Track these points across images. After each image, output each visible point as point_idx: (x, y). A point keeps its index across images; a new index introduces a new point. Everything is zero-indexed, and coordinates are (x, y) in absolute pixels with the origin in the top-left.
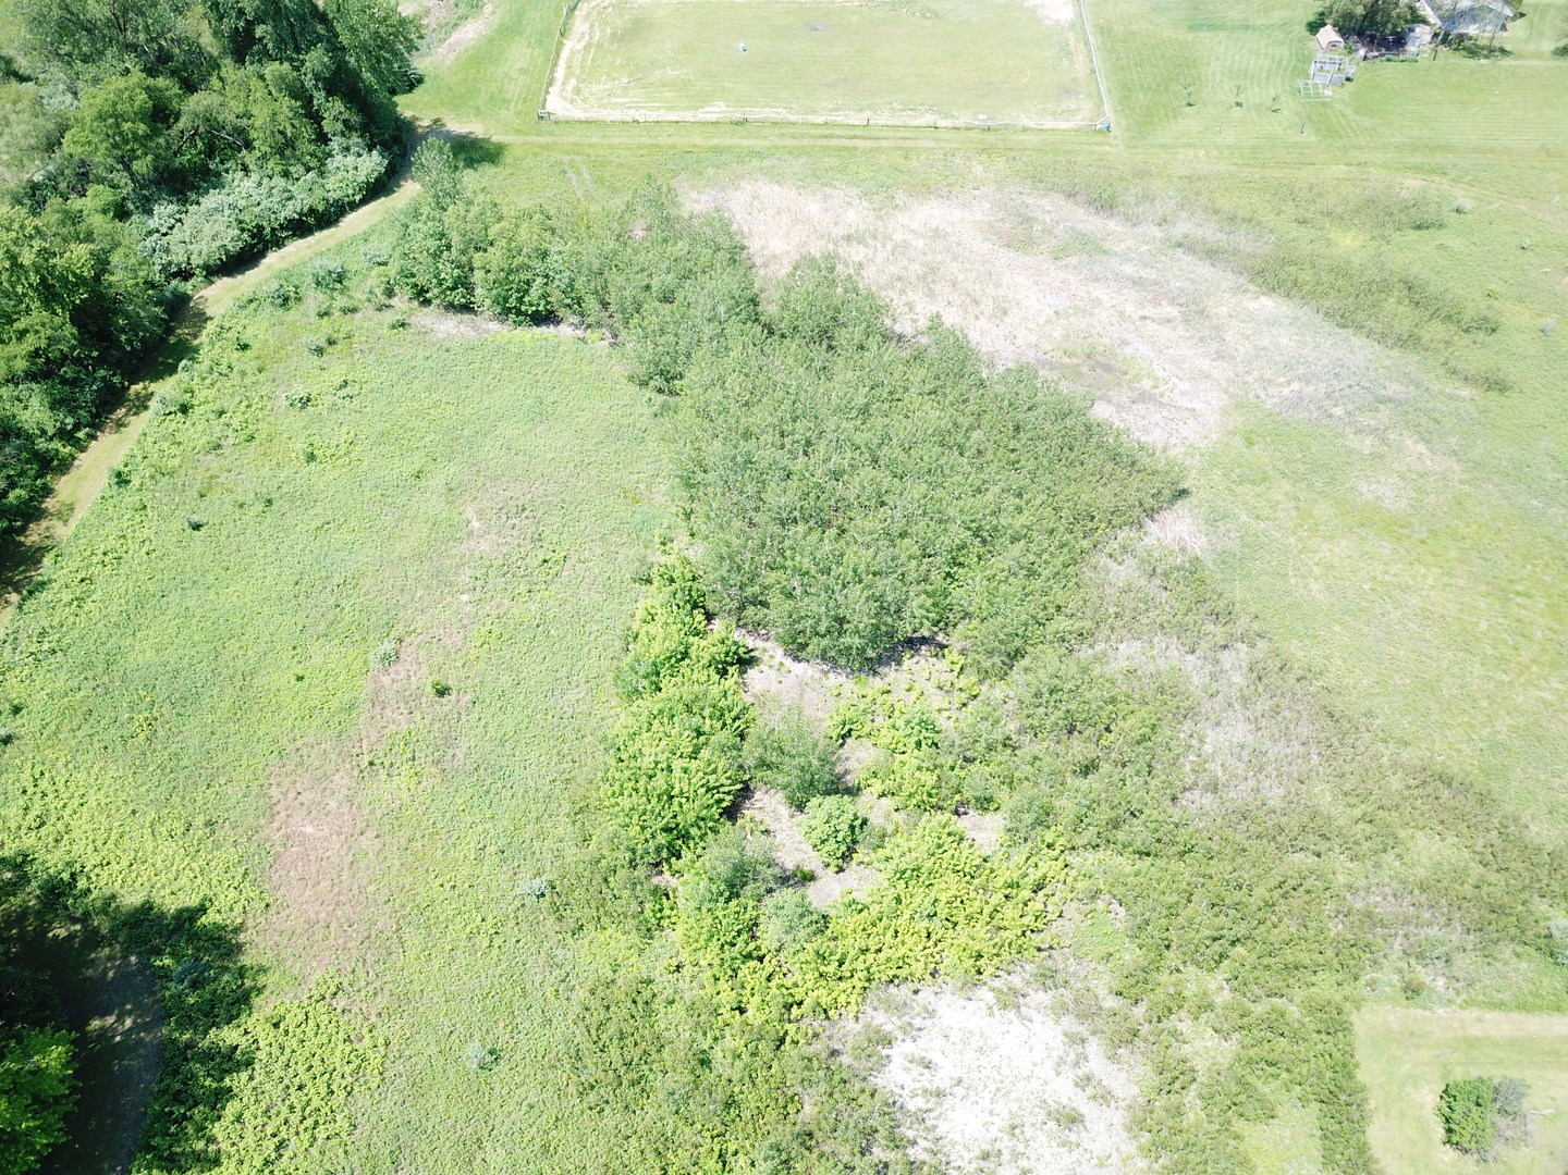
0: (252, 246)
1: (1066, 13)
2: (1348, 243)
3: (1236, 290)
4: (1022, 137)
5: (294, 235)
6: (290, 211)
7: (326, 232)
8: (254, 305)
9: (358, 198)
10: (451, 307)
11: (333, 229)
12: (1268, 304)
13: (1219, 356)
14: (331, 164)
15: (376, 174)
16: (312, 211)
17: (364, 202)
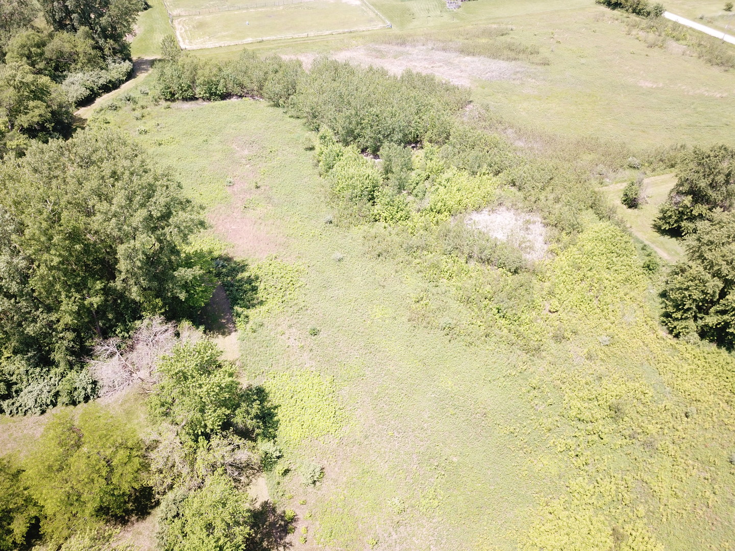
0: (91, 95)
1: (358, 3)
2: (483, 41)
3: (457, 56)
4: (363, 33)
5: (104, 92)
6: (102, 81)
7: (116, 91)
8: (103, 111)
9: (124, 78)
10: (185, 99)
11: (118, 90)
12: (468, 59)
13: (462, 71)
14: (110, 67)
15: (129, 69)
16: (110, 81)
17: (127, 80)
